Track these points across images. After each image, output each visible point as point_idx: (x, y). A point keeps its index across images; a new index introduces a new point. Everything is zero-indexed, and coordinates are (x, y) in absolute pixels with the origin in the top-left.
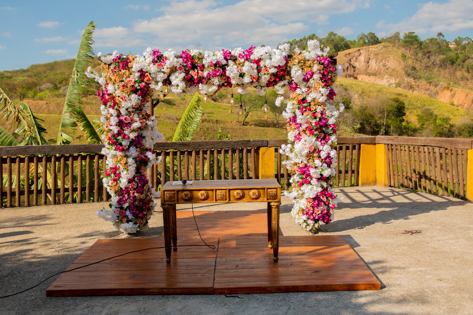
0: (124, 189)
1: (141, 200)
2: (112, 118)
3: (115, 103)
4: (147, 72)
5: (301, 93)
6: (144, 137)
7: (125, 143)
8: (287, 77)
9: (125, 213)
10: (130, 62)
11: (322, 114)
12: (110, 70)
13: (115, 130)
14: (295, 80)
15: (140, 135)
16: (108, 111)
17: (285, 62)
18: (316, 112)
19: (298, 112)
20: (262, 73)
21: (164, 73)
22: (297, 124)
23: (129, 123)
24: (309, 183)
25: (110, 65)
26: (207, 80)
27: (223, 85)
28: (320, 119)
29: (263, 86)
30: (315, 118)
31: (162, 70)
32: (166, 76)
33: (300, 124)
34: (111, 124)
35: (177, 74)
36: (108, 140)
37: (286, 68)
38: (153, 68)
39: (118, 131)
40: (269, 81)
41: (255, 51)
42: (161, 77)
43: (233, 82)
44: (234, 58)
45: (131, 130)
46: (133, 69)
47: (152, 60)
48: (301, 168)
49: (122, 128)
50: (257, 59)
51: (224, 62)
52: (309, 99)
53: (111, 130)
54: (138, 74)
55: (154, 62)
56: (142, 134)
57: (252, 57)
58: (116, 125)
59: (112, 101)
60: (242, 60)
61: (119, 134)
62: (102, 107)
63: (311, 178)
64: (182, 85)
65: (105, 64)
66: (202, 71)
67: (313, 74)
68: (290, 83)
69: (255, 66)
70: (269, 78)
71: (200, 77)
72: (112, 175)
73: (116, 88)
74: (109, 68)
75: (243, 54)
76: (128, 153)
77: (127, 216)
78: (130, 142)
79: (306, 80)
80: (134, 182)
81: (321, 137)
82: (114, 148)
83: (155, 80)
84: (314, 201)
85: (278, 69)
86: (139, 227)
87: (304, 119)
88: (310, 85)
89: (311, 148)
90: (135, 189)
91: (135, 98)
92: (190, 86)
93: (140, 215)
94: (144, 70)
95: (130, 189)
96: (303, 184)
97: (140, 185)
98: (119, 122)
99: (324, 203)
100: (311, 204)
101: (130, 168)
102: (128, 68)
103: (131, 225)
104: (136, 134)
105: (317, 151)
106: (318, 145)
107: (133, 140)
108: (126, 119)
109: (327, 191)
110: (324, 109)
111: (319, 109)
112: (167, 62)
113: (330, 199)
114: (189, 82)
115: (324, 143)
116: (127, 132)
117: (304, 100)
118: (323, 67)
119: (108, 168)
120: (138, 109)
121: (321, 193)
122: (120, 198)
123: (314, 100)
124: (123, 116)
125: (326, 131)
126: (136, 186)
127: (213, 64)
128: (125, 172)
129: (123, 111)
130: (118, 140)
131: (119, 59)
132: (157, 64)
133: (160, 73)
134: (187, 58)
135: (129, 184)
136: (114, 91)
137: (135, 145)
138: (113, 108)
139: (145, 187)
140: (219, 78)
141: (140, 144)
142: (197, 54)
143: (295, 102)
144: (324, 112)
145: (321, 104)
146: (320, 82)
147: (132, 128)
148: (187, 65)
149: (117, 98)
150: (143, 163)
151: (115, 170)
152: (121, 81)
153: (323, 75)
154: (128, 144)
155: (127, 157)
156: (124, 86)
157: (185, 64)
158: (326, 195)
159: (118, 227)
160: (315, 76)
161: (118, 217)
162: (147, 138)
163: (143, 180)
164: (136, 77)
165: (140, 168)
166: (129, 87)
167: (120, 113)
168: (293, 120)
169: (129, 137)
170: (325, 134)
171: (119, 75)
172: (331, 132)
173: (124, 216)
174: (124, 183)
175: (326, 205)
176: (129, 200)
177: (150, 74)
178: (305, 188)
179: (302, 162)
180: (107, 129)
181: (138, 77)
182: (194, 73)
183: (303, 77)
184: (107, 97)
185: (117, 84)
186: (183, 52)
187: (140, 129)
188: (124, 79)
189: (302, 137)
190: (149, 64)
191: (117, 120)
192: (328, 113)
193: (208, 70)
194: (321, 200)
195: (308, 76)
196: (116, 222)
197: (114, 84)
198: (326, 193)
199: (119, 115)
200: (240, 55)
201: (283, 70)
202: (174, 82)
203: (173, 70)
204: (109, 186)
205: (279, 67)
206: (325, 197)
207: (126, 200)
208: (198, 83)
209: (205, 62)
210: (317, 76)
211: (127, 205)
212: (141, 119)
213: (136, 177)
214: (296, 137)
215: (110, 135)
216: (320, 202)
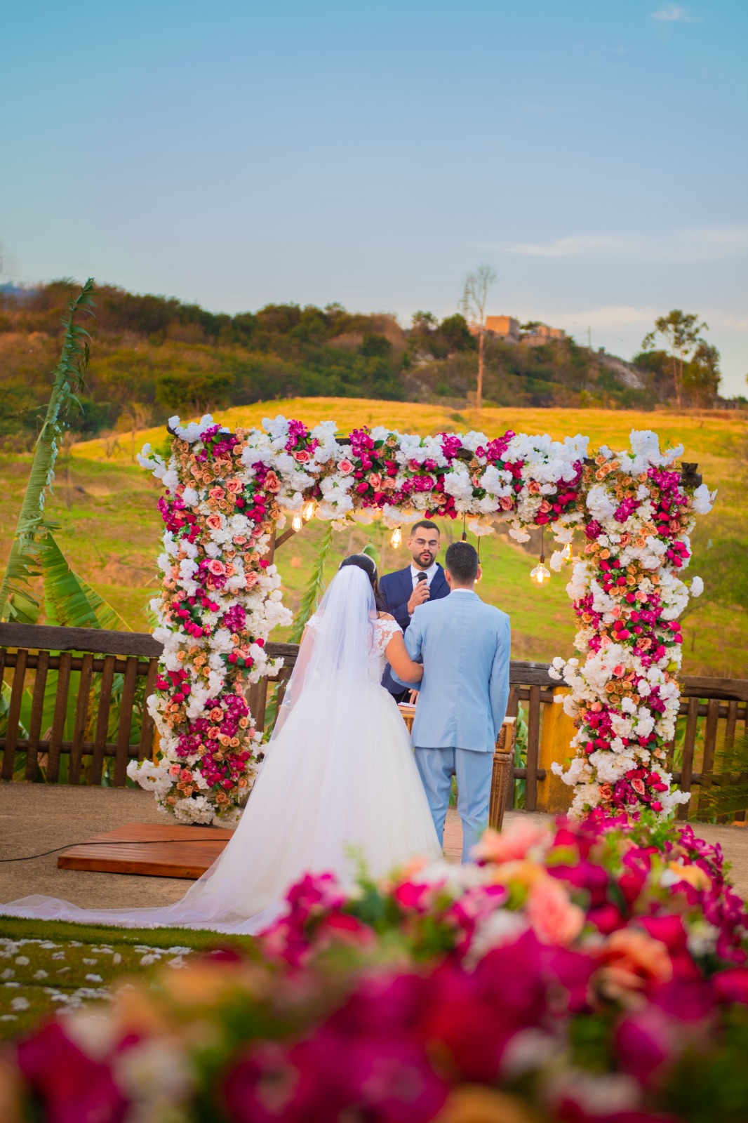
0: (193, 722)
1: (229, 749)
2: (184, 563)
3: (196, 531)
4: (271, 469)
5: (606, 545)
6: (250, 612)
7: (209, 619)
8: (581, 507)
9: (190, 776)
10: (239, 443)
11: (651, 597)
12: (193, 456)
13: (191, 588)
14: (597, 516)
15: (242, 605)
16: (179, 546)
17: (574, 474)
18: (638, 589)
19: (596, 589)
20: (525, 492)
21: (310, 474)
22: (592, 613)
23: (222, 576)
24: (608, 748)
25: (194, 444)
26: (401, 499)
27: (436, 510)
28: (644, 606)
29: (527, 521)
30: (633, 604)
31: (306, 467)
32: (311, 482)
33: (601, 615)
34: (181, 575)
35: (336, 478)
36: (170, 610)
37: (579, 487)
38: (285, 463)
39: (198, 591)
40: (539, 512)
41: (512, 443)
42: (304, 481)
43: (459, 506)
44: (466, 455)
45: (223, 591)
46: (243, 460)
47: (285, 443)
48: (594, 713)
49: (205, 586)
50: (513, 461)
51: (443, 462)
52: (624, 561)
53: (181, 589)
54: (252, 472)
55: (289, 449)
56: (246, 605)
57: (505, 457)
58: (193, 578)
59: (190, 524)
60: (483, 461)
61: (200, 595)
62: (169, 535)
63: (613, 736)
64: (346, 502)
65: (183, 442)
66: (393, 476)
67: (637, 504)
68: (585, 520)
69: (508, 476)
70: (540, 504)
71: (387, 489)
72: (172, 689)
73: (201, 498)
74: (190, 452)
75: (487, 449)
76: (212, 643)
77: (194, 784)
78: (220, 619)
79: (621, 516)
80: (217, 709)
81: (645, 649)
82: (182, 628)
83: (288, 487)
84: (615, 790)
85: (559, 488)
86: (217, 810)
87: (608, 605)
88: (628, 529)
89: (618, 669)
90: (217, 724)
91: (241, 524)
92: (365, 505)
93: (223, 783)
94: (266, 464)
95: (208, 723)
96: (595, 750)
97: (230, 716)
98: (199, 573)
99: (639, 797)
100: (609, 797)
101: (212, 675)
102: (232, 456)
103: (201, 802)
104: (233, 603)
105: (632, 677)
106: (636, 663)
107: (226, 616)
108: (216, 567)
109: (649, 772)
110: (657, 586)
111: (645, 586)
112: (318, 450)
113: (654, 791)
114: (363, 497)
115: (650, 662)
116: (213, 596)
117: (613, 562)
118: (661, 493)
119: (165, 673)
120: (244, 547)
121: (632, 774)
122: (184, 743)
123: (636, 562)
124: (209, 560)
125: (657, 634)
126: (221, 718)
127: (418, 464)
128: (201, 684)
129: (211, 550)
130: (192, 612)
131: (215, 434)
132: (294, 453)
133: (299, 474)
134: (362, 445)
135: (207, 712)
136: (195, 504)
137: (230, 627)
138: (191, 541)
139: (241, 722)
140: (430, 495)
141: (240, 624)
142: (384, 439)
143: (592, 563)
144: (657, 591)
145: (649, 573)
146: (652, 525)
147: (226, 588)
148: (362, 462)
149: (202, 519)
150: (242, 668)
151: (178, 677)
152: (215, 484)
153: (659, 508)
154: (215, 621)
155: (208, 650)
156: (219, 494)
157: (357, 459)
158: (644, 780)
159: (170, 807)
160: (640, 511)
161: (175, 783)
162: (255, 614)
163: (238, 707)
164: (246, 477)
165: (234, 679)
166: (229, 497)
167: (205, 553)
168: (587, 603)
169: (218, 608)
170: (654, 641)
171: (210, 469)
172: (667, 638)
173: (188, 784)
174: (195, 707)
175: (643, 802)
176: (202, 747)
177: (278, 473)
178: (597, 758)
179: (597, 700)
180: (172, 586)
181: (252, 477)
182: (376, 480)
183: (614, 510)
184: (179, 515)
185: (205, 489)
186: (355, 431)
187: (243, 591)
188: (220, 479)
189: (601, 643)
190: (279, 452)
191: (196, 568)
192: (666, 596)
193: (405, 475)
194: (633, 791)
195: (626, 509)
196: (168, 794)
197: (197, 488)
198: (646, 776)
199: (202, 558)
200: (480, 448)
201: (571, 491)
202: (329, 495)
203: (329, 468)
204: (161, 712)
205: (561, 484)
206: (642, 784)
207: (196, 747)
208: (382, 500)
209: (400, 458)
210: (646, 511)
211: (197, 757)
212: (247, 571)
213: (224, 697)
214: (590, 642)
215: (176, 599)
216: (628, 795)
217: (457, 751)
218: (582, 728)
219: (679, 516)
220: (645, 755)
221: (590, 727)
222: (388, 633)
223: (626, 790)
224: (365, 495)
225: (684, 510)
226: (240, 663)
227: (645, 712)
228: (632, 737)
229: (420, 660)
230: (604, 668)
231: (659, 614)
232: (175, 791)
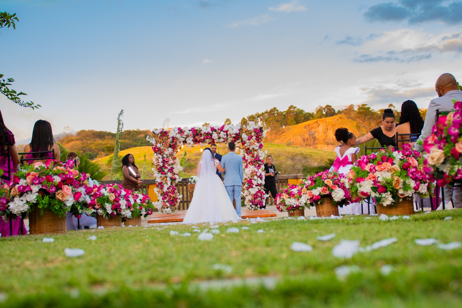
0: (165, 193)
1: (174, 197)
2: (159, 159)
3: (161, 152)
4: (175, 138)
5: (247, 146)
6: (174, 168)
7: (166, 170)
8: (241, 138)
9: (166, 204)
10: (168, 133)
11: (257, 155)
13: (161, 164)
14: (244, 140)
16: (158, 156)
17: (239, 132)
18: (254, 154)
19: (246, 154)
20: (229, 137)
21: (184, 138)
22: (245, 160)
23: (168, 161)
24: (252, 187)
25: (158, 135)
26: (203, 141)
28: (256, 157)
30: (254, 157)
31: (183, 136)
32: (184, 139)
33: (247, 160)
34: (159, 162)
35: (189, 138)
36: (157, 170)
37: (240, 134)
38: (178, 136)
39: (163, 165)
40: (232, 141)
41: (225, 127)
42: (182, 139)
43: (215, 141)
44: (216, 130)
46: (169, 136)
47: (178, 132)
48: (248, 180)
49: (164, 164)
50: (226, 130)
51: (211, 132)
52: (251, 148)
53: (159, 165)
54: (172, 139)
55: (179, 133)
57: (224, 130)
58: (162, 162)
60: (219, 131)
61: (163, 166)
62: (155, 154)
63: (253, 185)
64: (192, 143)
65: (156, 134)
66: (201, 136)
67: (252, 136)
68: (242, 141)
69: (225, 133)
70: (232, 139)
71: (200, 139)
72: (160, 186)
73: (161, 145)
74: (158, 136)
75: (220, 129)
76: (167, 176)
77: (167, 205)
78: (168, 170)
79: (249, 139)
80: (170, 189)
81: (257, 166)
82: (160, 173)
83: (179, 141)
84: (255, 196)
85: (236, 135)
86: (172, 210)
87: (248, 158)
88: (251, 142)
89: (252, 171)
90: (170, 192)
91: (170, 150)
92: (196, 143)
93: (173, 204)
94: (174, 137)
95: (168, 192)
96: (249, 188)
97: (173, 190)
98: (163, 161)
99: (260, 196)
100: (253, 197)
101: (168, 182)
102: (167, 136)
103: (169, 209)
104: (171, 167)
105: (255, 172)
106: (256, 169)
107: (169, 170)
108: (166, 159)
109: (261, 191)
110: (258, 153)
111: (256, 153)
112: (185, 132)
113: (262, 195)
114: (195, 141)
115: (259, 168)
116: (166, 166)
117: (248, 149)
118: (257, 134)
119: (157, 183)
120: (171, 155)
121: (258, 192)
122: (164, 197)
123: (253, 148)
124: (165, 158)
125: (259, 163)
126: (171, 191)
127: (206, 133)
128: (166, 184)
129: (165, 156)
130: (162, 169)
131: (163, 132)
132: (180, 134)
133: (181, 138)
134: (194, 131)
135: (168, 190)
136: (160, 147)
137: (170, 172)
138: (160, 155)
139: (175, 191)
140: (209, 139)
141: (172, 171)
142: (198, 129)
143: (244, 150)
144: (258, 154)
145: (256, 150)
146: (255, 140)
147: (169, 163)
148: (194, 134)
149: (162, 150)
150: (174, 180)
151: (161, 183)
152: (164, 142)
153: (257, 137)
154: (167, 171)
155: (166, 177)
156: (165, 144)
157: (193, 134)
158: (260, 193)
159: (162, 211)
160: (253, 138)
161: (163, 206)
162: (175, 168)
163: (174, 188)
164: (170, 140)
165: (172, 183)
166: (167, 144)
167: (163, 157)
168: (244, 158)
169: (168, 168)
170: (259, 164)
171: (162, 139)
172: (261, 163)
173: (165, 206)
174: (165, 189)
175: (261, 197)
176: (168, 197)
177: (177, 138)
178: (250, 190)
179: (249, 178)
180: (157, 165)
181: (172, 140)
182: (197, 138)
183: (247, 138)
184: (157, 150)
185: (162, 143)
186: (192, 128)
187: (172, 164)
188: (165, 141)
189: (248, 166)
190: (177, 134)
191: (162, 160)
192: (260, 155)
193: (204, 136)
194: (258, 195)
195: (250, 138)
196: (161, 209)
197: (160, 143)
198: (261, 192)
199: (163, 158)
200: (218, 129)
201: (238, 135)
202: (188, 142)
203: (187, 136)
204: (158, 191)
205: (236, 134)
206: (260, 194)
207: (166, 198)
208: (199, 142)
209: (202, 132)
210: (254, 138)
211: (167, 200)
212: (172, 160)
213: (171, 187)
214: (245, 166)
215: (158, 167)
216: (257, 196)
217: (235, 186)
218: (246, 184)
219: (261, 138)
220: (260, 188)
221: (248, 184)
222: (217, 163)
223: (257, 195)
224: (196, 141)
225: (261, 137)
226: (174, 179)
227: (259, 179)
228: (257, 184)
229: (224, 168)
230: (249, 171)
231: (259, 158)
232: (163, 207)
